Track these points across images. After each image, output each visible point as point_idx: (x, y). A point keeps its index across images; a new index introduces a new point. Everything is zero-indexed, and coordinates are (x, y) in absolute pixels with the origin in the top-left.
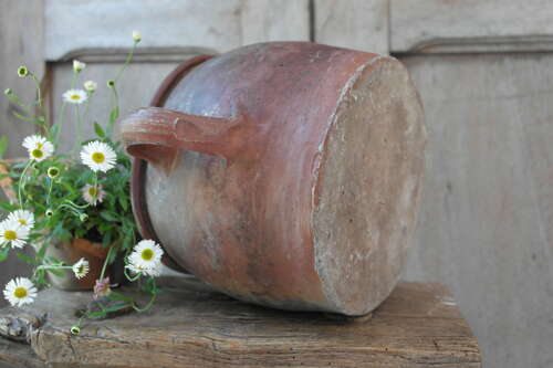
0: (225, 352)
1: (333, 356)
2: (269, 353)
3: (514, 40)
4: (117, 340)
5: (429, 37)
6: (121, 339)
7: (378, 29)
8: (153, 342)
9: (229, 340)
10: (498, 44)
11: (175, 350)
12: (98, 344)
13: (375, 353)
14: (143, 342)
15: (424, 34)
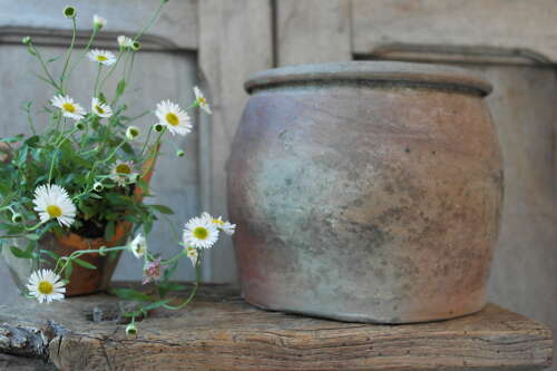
0: (295, 347)
1: (412, 344)
2: (344, 345)
3: (465, 50)
4: (165, 342)
5: (390, 41)
6: (170, 341)
7: (341, 30)
8: (210, 342)
9: (298, 334)
10: (450, 53)
11: (236, 350)
12: (141, 350)
13: (454, 337)
14: (198, 343)
15: (384, 38)
